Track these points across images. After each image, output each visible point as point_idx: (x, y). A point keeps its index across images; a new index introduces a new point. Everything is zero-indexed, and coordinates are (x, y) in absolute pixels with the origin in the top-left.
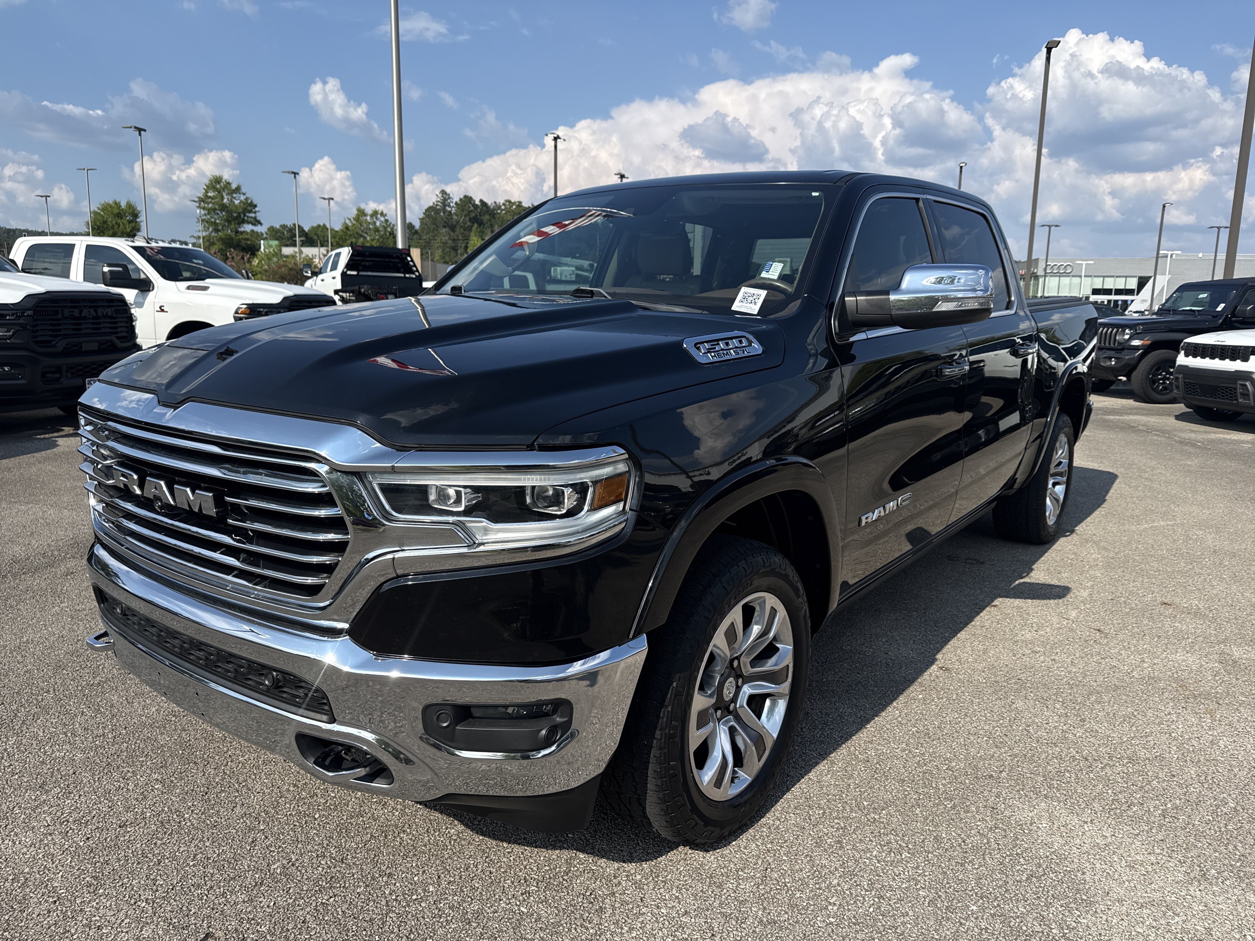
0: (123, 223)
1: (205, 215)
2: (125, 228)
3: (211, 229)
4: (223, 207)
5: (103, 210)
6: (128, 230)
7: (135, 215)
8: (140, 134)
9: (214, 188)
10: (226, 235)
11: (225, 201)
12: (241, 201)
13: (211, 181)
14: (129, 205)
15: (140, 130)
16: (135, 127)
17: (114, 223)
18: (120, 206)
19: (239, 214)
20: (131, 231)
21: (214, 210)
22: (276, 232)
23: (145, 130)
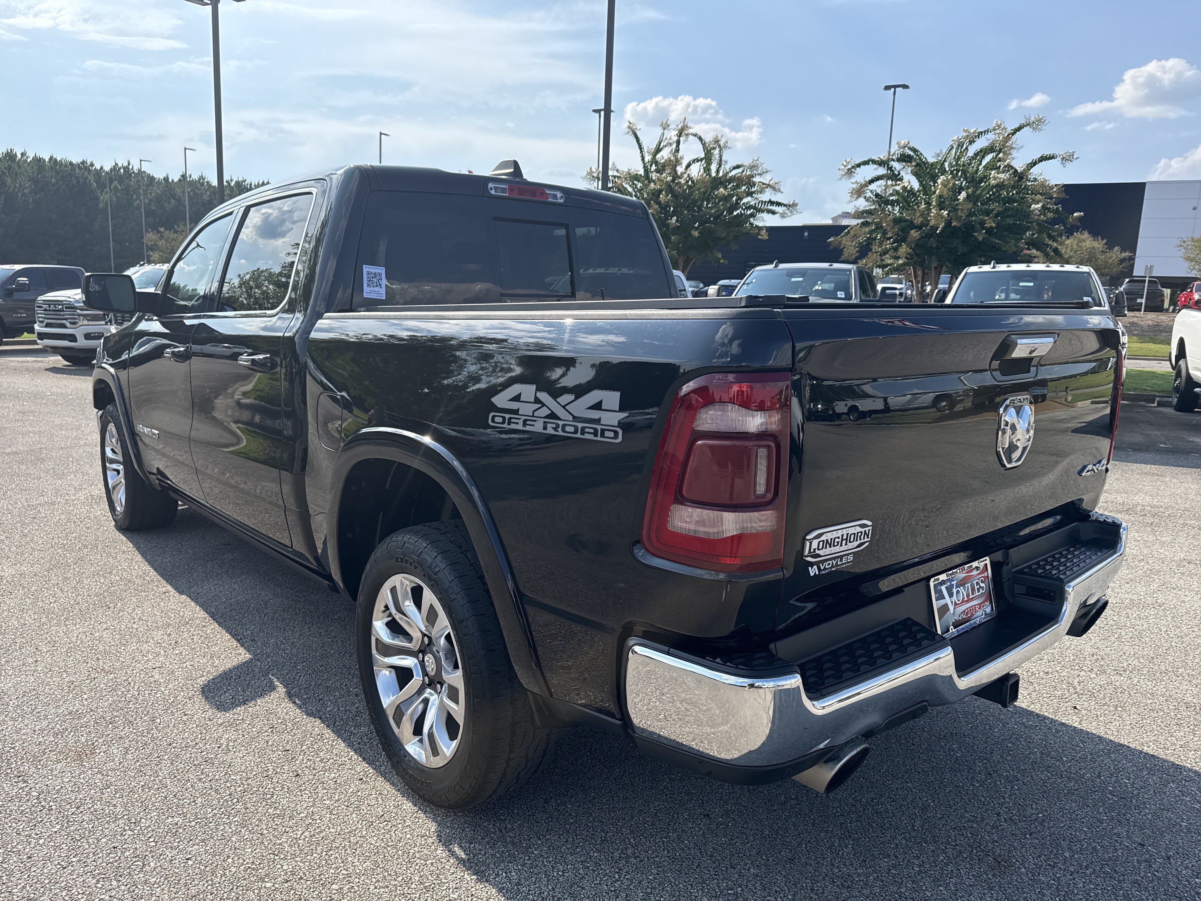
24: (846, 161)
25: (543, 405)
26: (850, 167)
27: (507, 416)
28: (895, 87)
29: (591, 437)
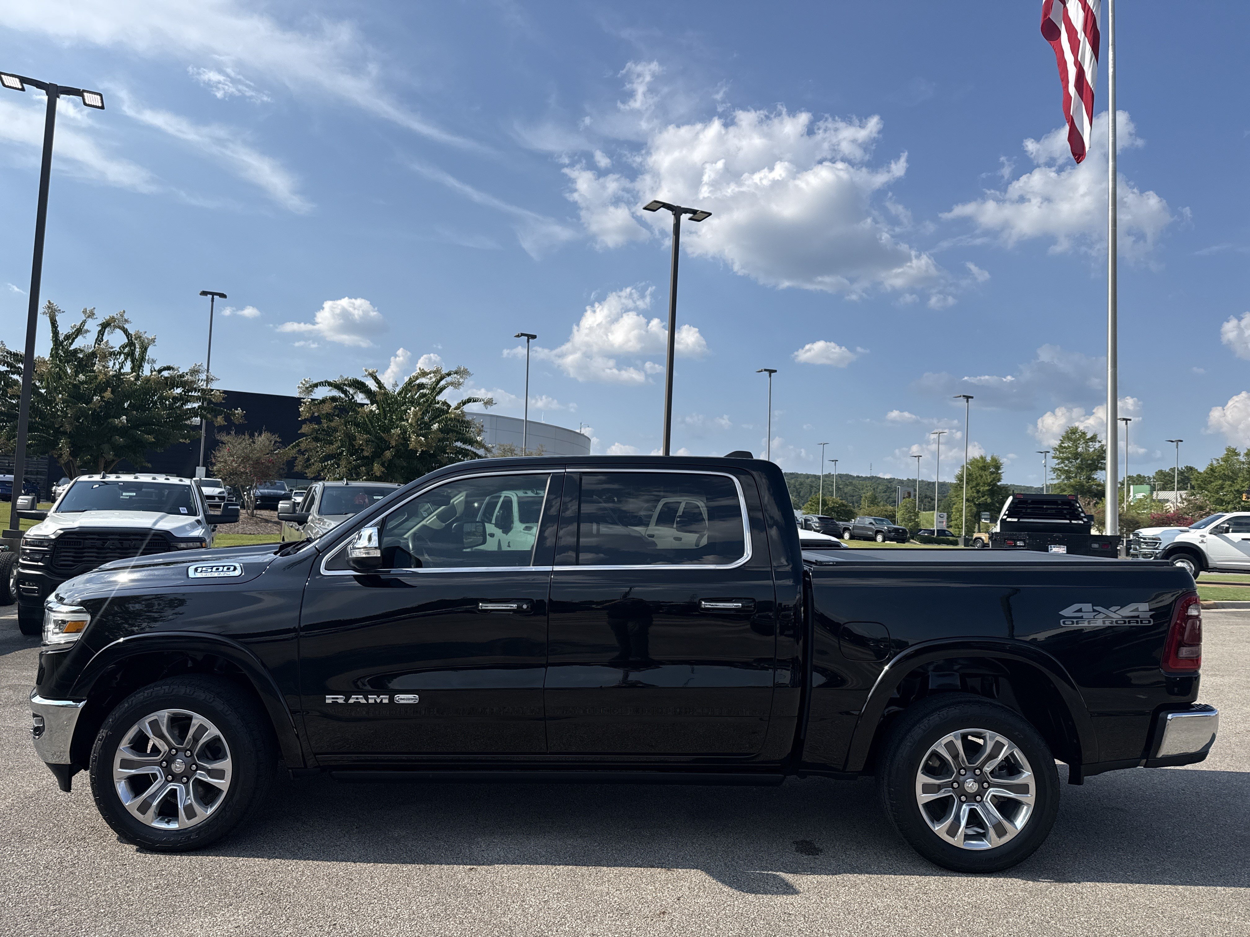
0: (985, 475)
1: (1058, 464)
2: (987, 479)
3: (1063, 477)
4: (1076, 456)
5: (971, 464)
6: (989, 480)
7: (998, 467)
8: (968, 401)
9: (1069, 439)
10: (1076, 482)
11: (1080, 450)
12: (1095, 449)
13: (1067, 432)
14: (994, 460)
15: (968, 398)
16: (964, 396)
17: (978, 474)
18: (985, 461)
19: (1092, 460)
20: (991, 482)
21: (1068, 459)
22: (1165, 476)
23: (972, 397)
24: (304, 380)
25: (1100, 612)
26: (308, 386)
27: (1075, 620)
28: (213, 294)
29: (1135, 624)
